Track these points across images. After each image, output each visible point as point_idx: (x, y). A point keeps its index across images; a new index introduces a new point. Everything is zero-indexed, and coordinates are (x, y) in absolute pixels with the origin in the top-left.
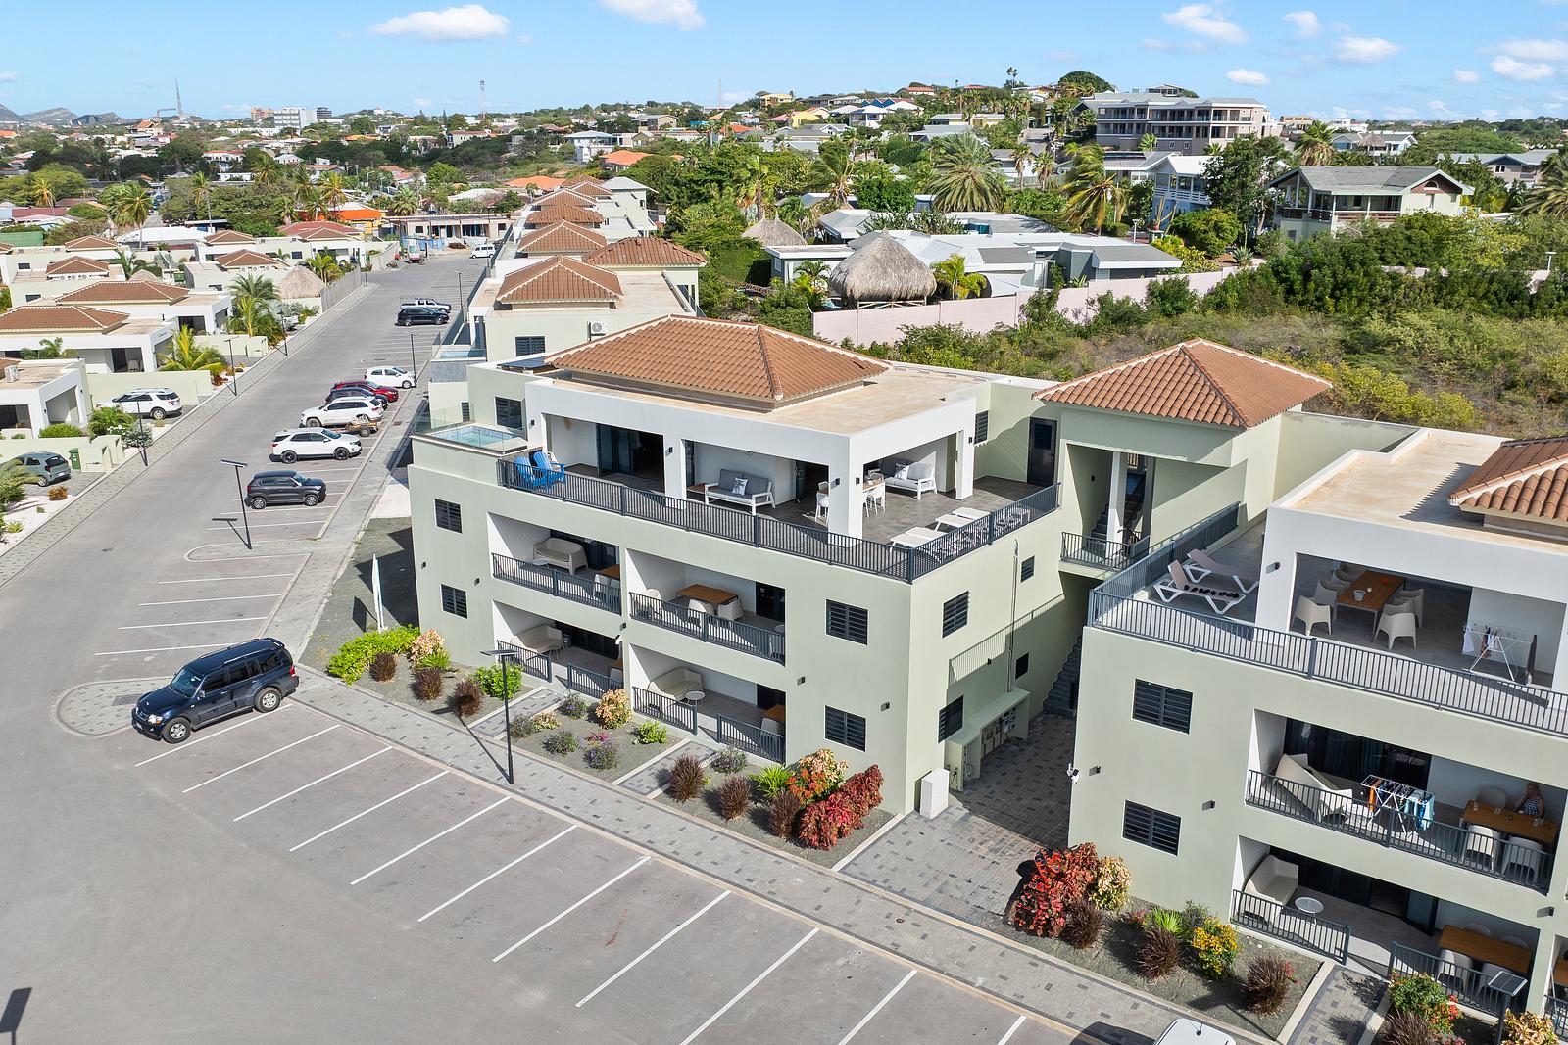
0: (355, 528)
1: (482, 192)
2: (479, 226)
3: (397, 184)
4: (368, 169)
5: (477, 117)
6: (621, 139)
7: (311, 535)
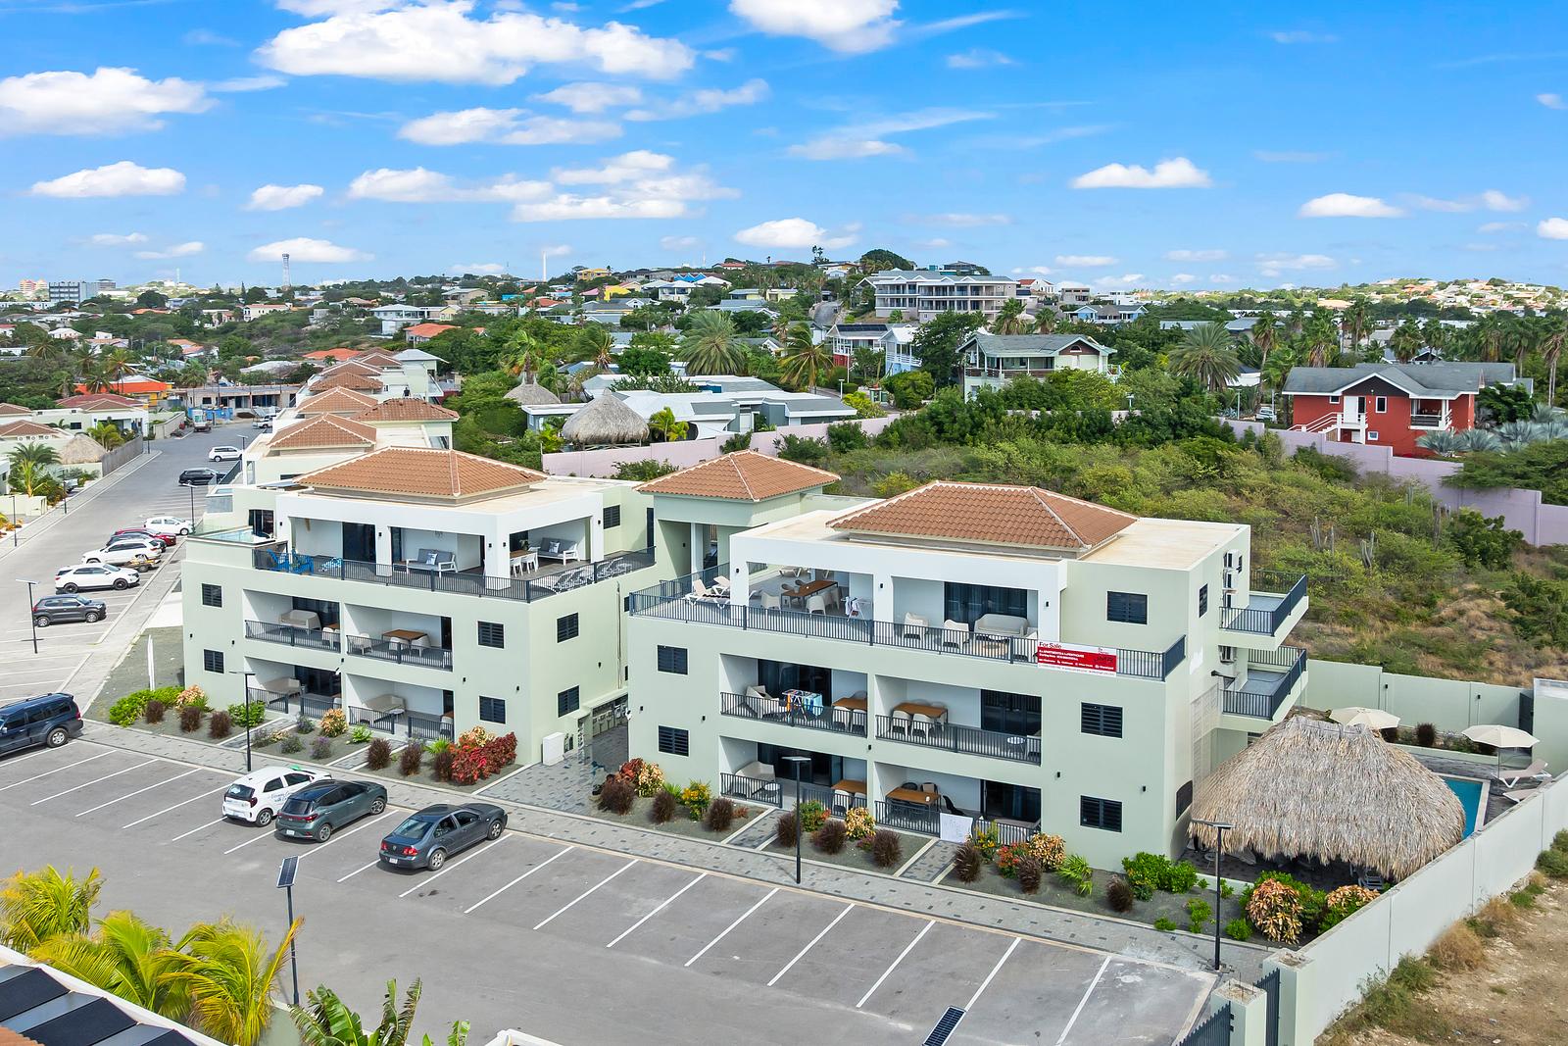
0: (133, 634)
1: (277, 364)
2: (270, 396)
3: (186, 358)
4: (155, 343)
5: (279, 291)
6: (428, 312)
7: (92, 641)
